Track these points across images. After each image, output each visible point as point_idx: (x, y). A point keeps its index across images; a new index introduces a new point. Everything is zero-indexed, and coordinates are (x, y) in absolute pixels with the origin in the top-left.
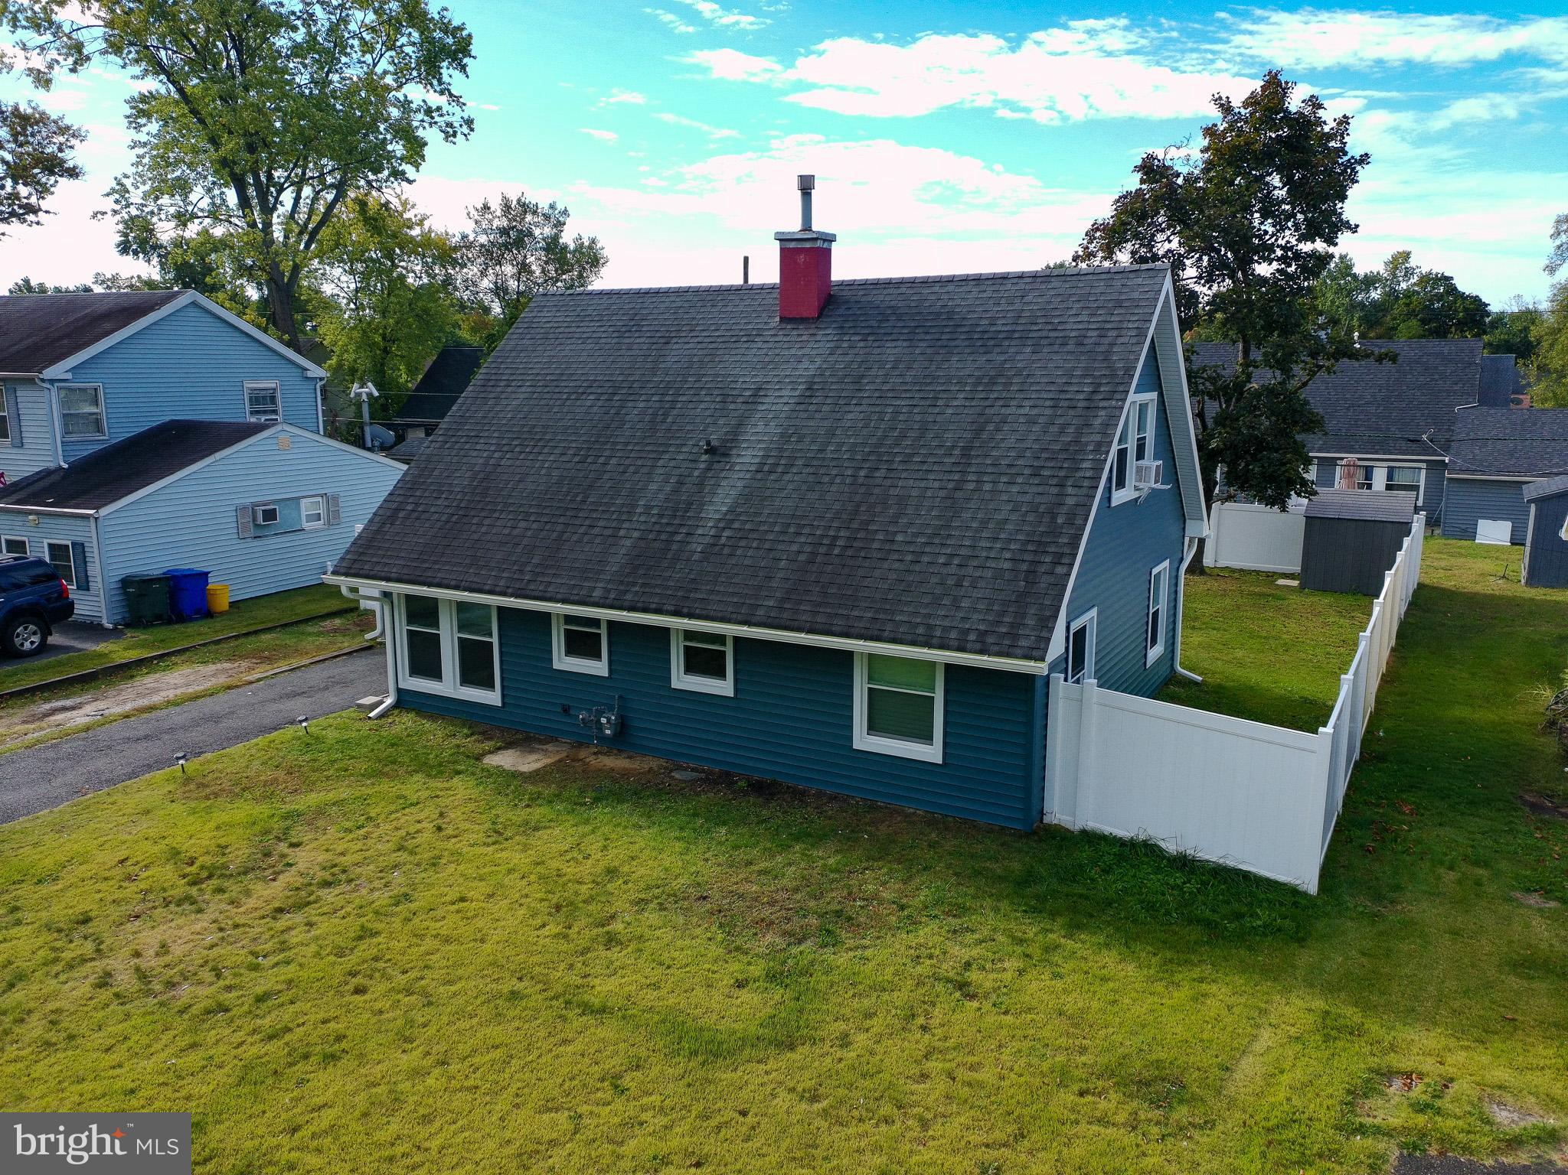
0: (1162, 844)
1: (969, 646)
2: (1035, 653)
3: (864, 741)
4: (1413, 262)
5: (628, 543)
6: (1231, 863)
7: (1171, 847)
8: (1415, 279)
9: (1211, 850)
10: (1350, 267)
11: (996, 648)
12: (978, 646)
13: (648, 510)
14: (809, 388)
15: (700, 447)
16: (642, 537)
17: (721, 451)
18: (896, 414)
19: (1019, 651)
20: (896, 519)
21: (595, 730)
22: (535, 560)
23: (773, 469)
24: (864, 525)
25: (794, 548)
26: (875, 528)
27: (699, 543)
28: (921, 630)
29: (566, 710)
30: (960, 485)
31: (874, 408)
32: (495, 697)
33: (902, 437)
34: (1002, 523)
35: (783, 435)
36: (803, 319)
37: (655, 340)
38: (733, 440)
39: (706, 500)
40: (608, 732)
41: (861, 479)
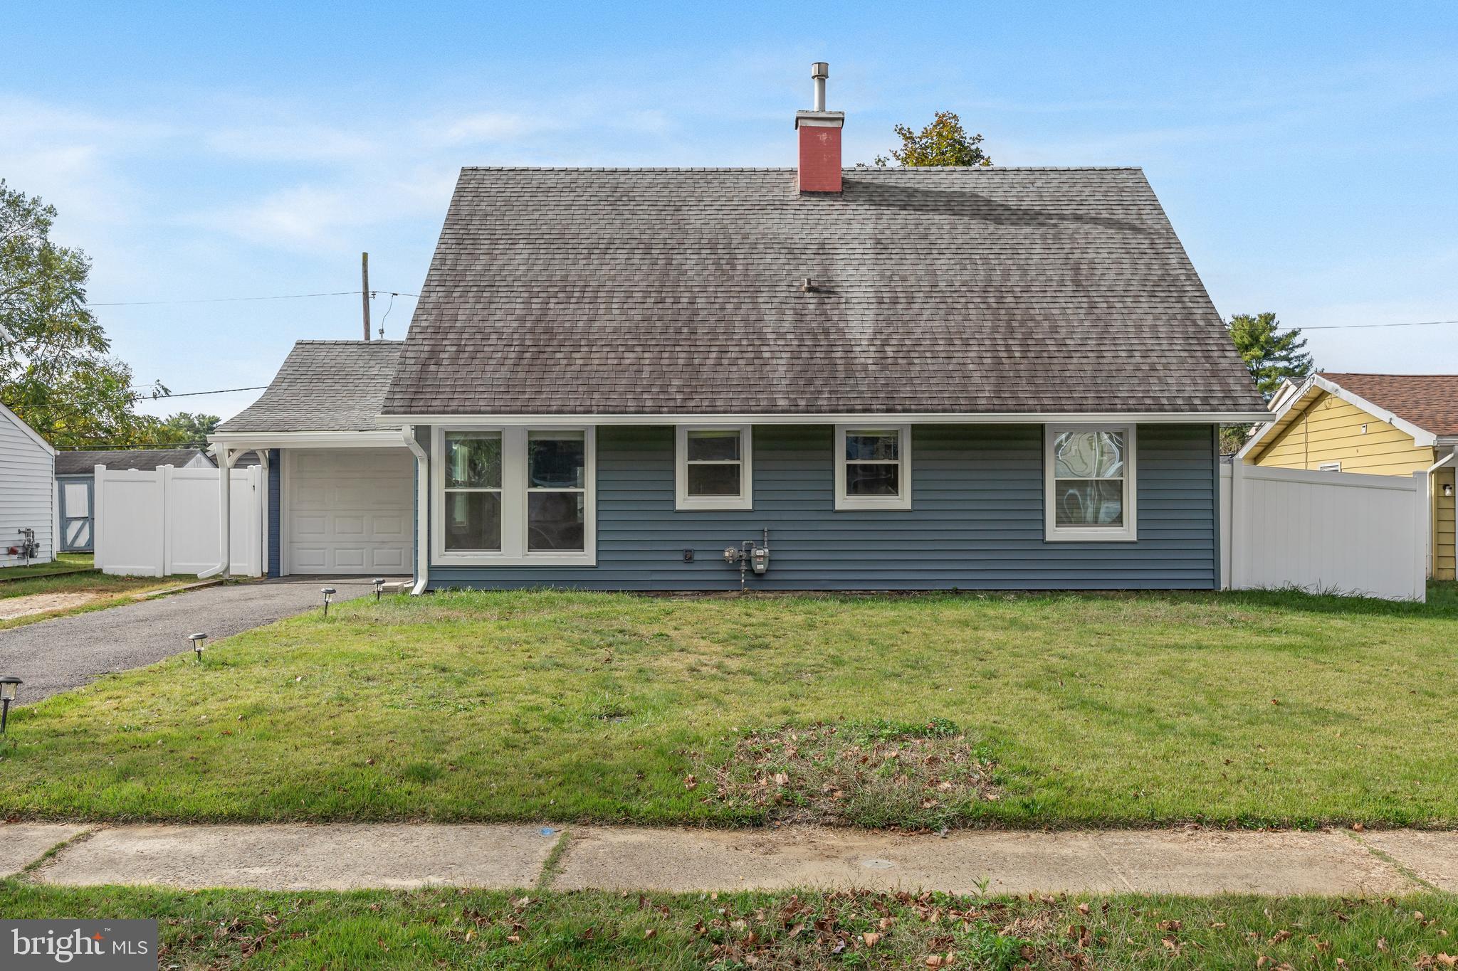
2: (1258, 408)
5: (782, 362)
13: (781, 336)
14: (878, 242)
15: (798, 287)
16: (795, 355)
17: (822, 290)
18: (986, 260)
19: (1243, 408)
20: (1054, 329)
21: (743, 567)
22: (676, 382)
23: (895, 301)
24: (1028, 335)
25: (972, 354)
26: (1040, 336)
27: (865, 357)
28: (1148, 401)
29: (689, 558)
30: (1092, 306)
31: (960, 257)
32: (586, 556)
33: (1006, 274)
34: (1154, 328)
35: (882, 276)
36: (827, 194)
37: (661, 208)
38: (830, 281)
39: (842, 324)
40: (760, 567)
41: (994, 305)
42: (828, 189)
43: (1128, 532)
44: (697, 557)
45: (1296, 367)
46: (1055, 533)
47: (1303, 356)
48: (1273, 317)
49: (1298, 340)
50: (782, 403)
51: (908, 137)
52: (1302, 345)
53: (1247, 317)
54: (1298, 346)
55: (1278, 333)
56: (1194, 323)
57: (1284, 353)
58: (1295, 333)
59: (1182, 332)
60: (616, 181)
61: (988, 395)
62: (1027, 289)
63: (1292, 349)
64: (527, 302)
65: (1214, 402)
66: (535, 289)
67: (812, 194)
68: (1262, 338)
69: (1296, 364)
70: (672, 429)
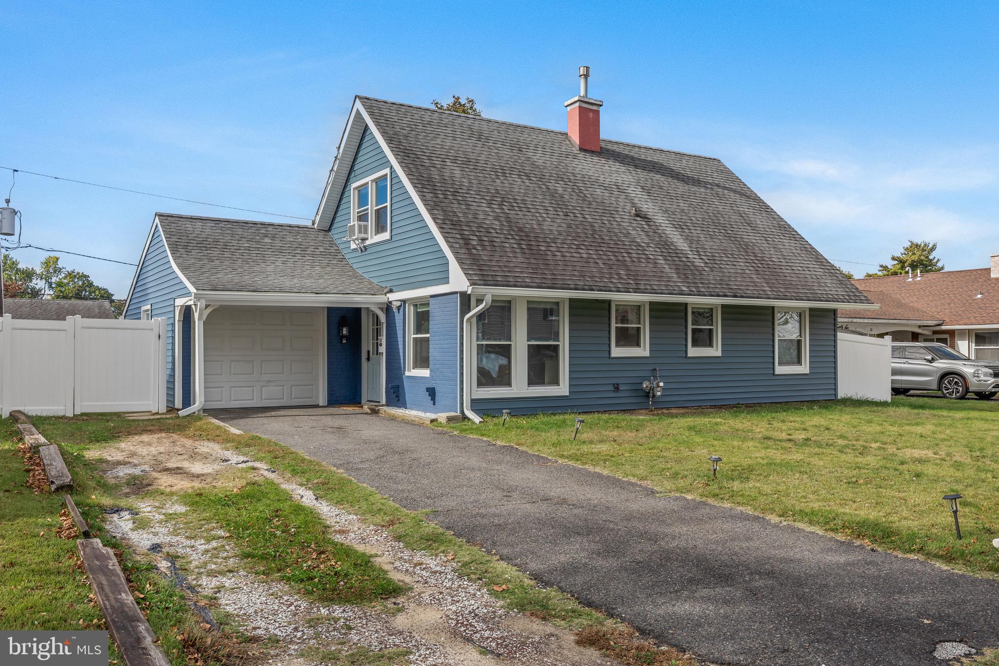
8: (63, 275)
15: (629, 213)
17: (642, 216)
27: (697, 261)
29: (616, 388)
32: (563, 389)
35: (662, 210)
36: (593, 152)
39: (669, 240)
42: (593, 149)
43: (805, 368)
46: (780, 370)
67: (585, 151)
70: (609, 302)
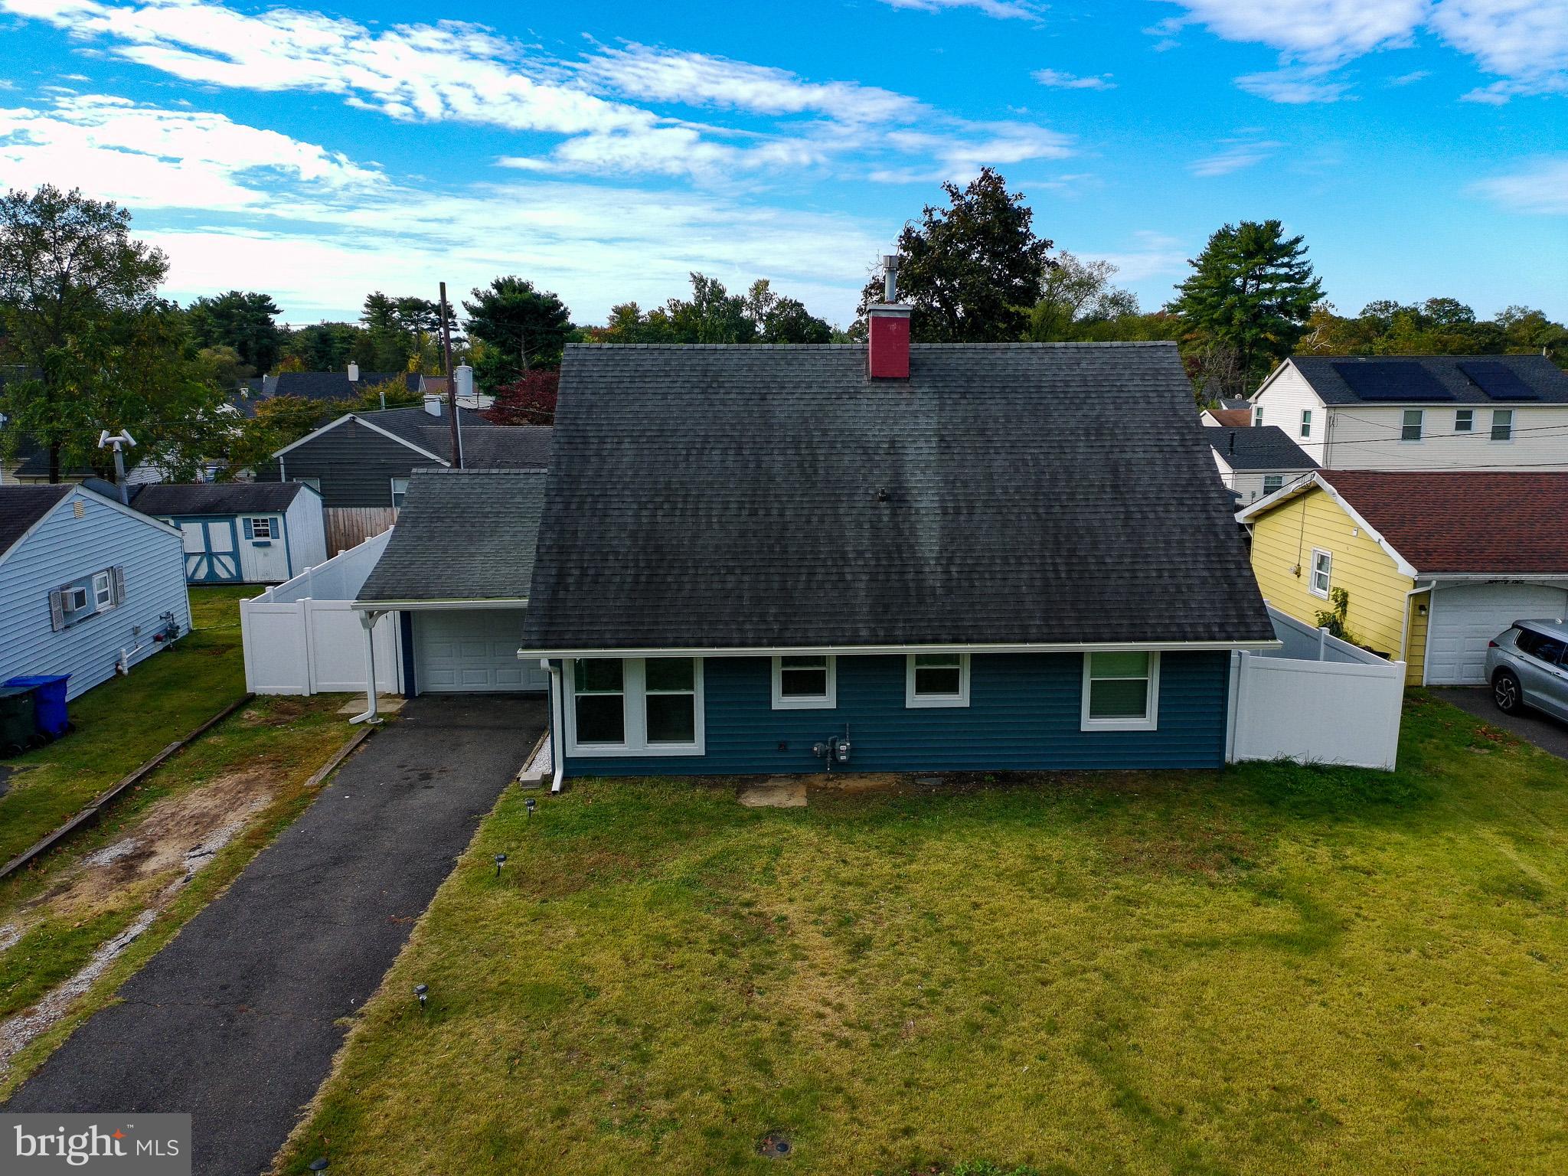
0: (1295, 760)
1: (1217, 635)
2: (1267, 634)
3: (1090, 724)
4: (771, 289)
5: (862, 585)
6: (1339, 762)
7: (1300, 761)
8: (774, 304)
9: (1329, 757)
10: (722, 292)
11: (1236, 635)
12: (1224, 635)
13: (860, 554)
14: (942, 440)
15: (873, 496)
16: (873, 579)
17: (896, 497)
18: (1036, 460)
19: (1255, 635)
20: (1095, 545)
21: (829, 759)
22: (773, 610)
23: (957, 511)
24: (1072, 552)
25: (1024, 576)
26: (1083, 554)
27: (934, 580)
28: (1174, 629)
29: (783, 746)
30: (1128, 515)
31: (1014, 457)
32: (696, 747)
33: (1054, 479)
34: (1181, 542)
35: (946, 482)
36: (895, 379)
37: (748, 397)
38: (900, 488)
39: (912, 541)
40: (843, 758)
41: (1044, 516)
42: (897, 375)
43: (1148, 722)
44: (791, 747)
45: (1296, 273)
46: (1088, 724)
47: (1304, 263)
48: (1279, 224)
49: (1300, 247)
50: (864, 633)
51: (955, 195)
52: (1304, 252)
53: (1253, 224)
54: (1299, 253)
55: (1282, 240)
56: (1216, 535)
57: (1286, 260)
58: (1297, 240)
59: (1206, 549)
60: (705, 362)
61: (1038, 623)
62: (1072, 496)
63: (1294, 256)
64: (637, 516)
65: (1230, 629)
66: (644, 499)
67: (882, 379)
68: (1267, 246)
69: (1297, 270)
